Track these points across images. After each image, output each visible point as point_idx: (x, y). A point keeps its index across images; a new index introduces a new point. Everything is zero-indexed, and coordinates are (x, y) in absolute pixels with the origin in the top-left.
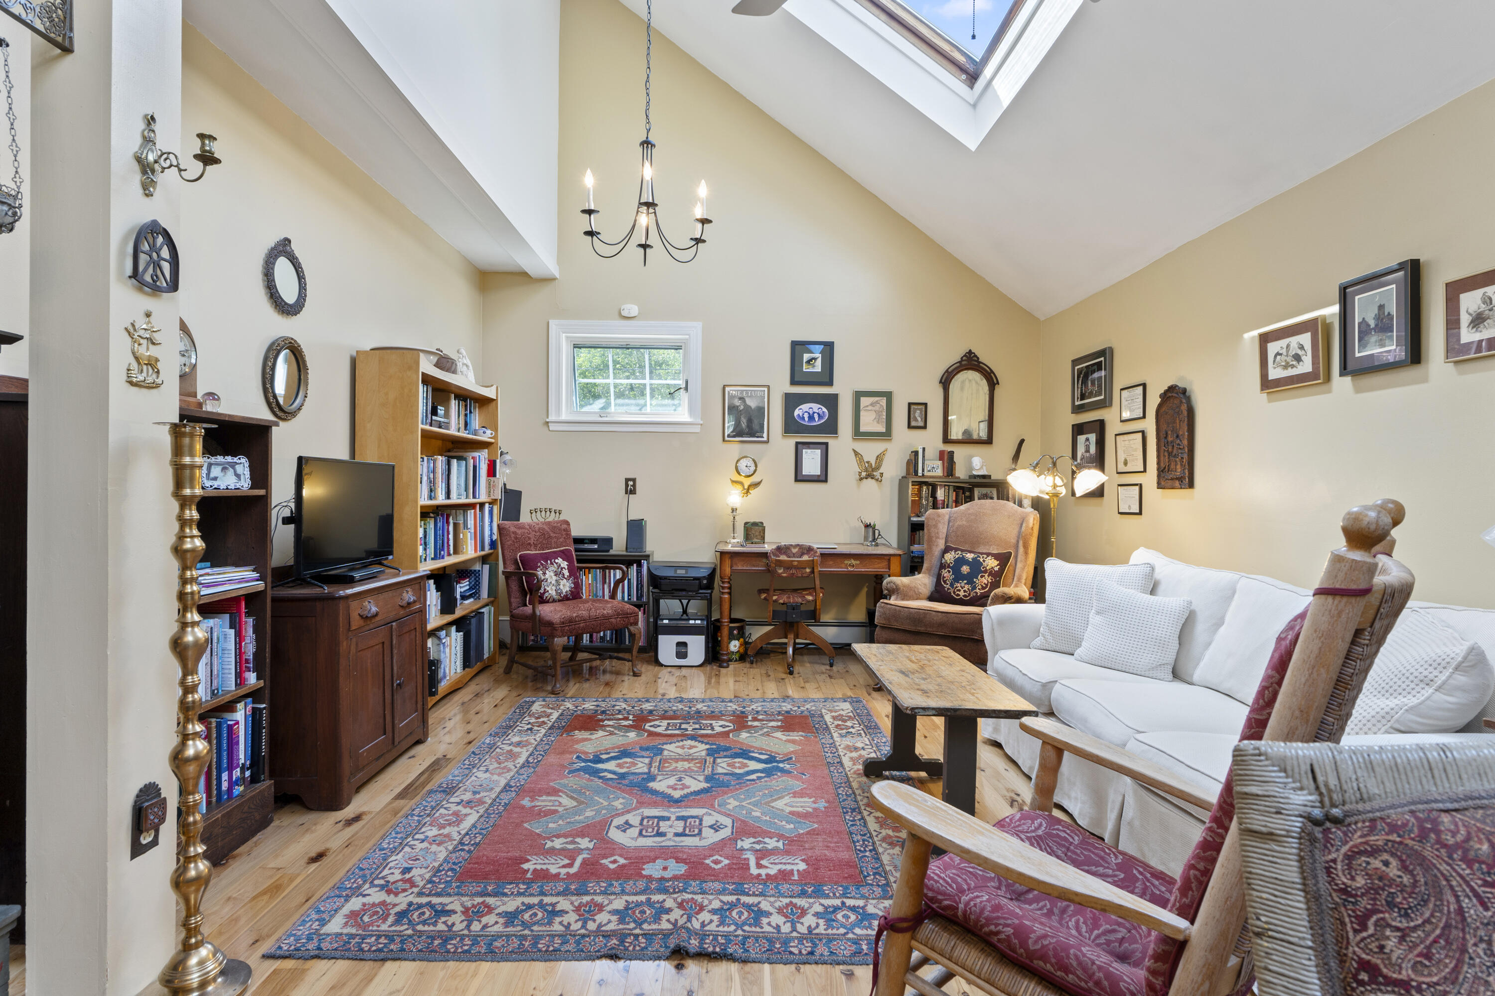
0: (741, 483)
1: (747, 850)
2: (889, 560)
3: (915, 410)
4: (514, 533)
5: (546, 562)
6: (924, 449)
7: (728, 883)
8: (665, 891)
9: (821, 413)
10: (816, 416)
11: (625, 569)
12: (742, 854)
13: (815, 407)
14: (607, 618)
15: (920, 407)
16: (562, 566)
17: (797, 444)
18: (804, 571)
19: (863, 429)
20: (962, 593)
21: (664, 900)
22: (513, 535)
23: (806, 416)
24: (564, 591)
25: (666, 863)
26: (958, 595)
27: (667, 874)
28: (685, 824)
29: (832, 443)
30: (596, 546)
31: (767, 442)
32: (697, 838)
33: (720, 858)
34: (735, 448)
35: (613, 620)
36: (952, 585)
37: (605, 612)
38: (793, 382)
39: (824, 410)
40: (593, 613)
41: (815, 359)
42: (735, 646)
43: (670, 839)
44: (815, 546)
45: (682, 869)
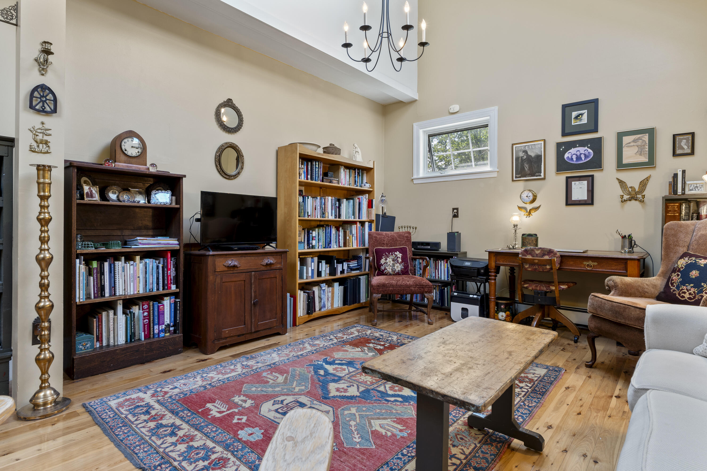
0: (525, 208)
2: (626, 264)
3: (681, 141)
4: (376, 237)
5: (389, 254)
6: (684, 172)
9: (586, 153)
10: (583, 157)
11: (428, 259)
13: (582, 150)
14: (409, 286)
15: (686, 137)
16: (398, 256)
17: (567, 178)
18: (544, 267)
19: (625, 161)
20: (687, 296)
22: (374, 238)
23: (574, 157)
24: (397, 270)
26: (683, 297)
29: (597, 175)
30: (429, 247)
31: (544, 179)
34: (520, 185)
35: (412, 288)
36: (678, 287)
37: (408, 283)
38: (564, 134)
39: (590, 150)
40: (400, 283)
41: (582, 114)
42: (502, 316)
44: (556, 250)
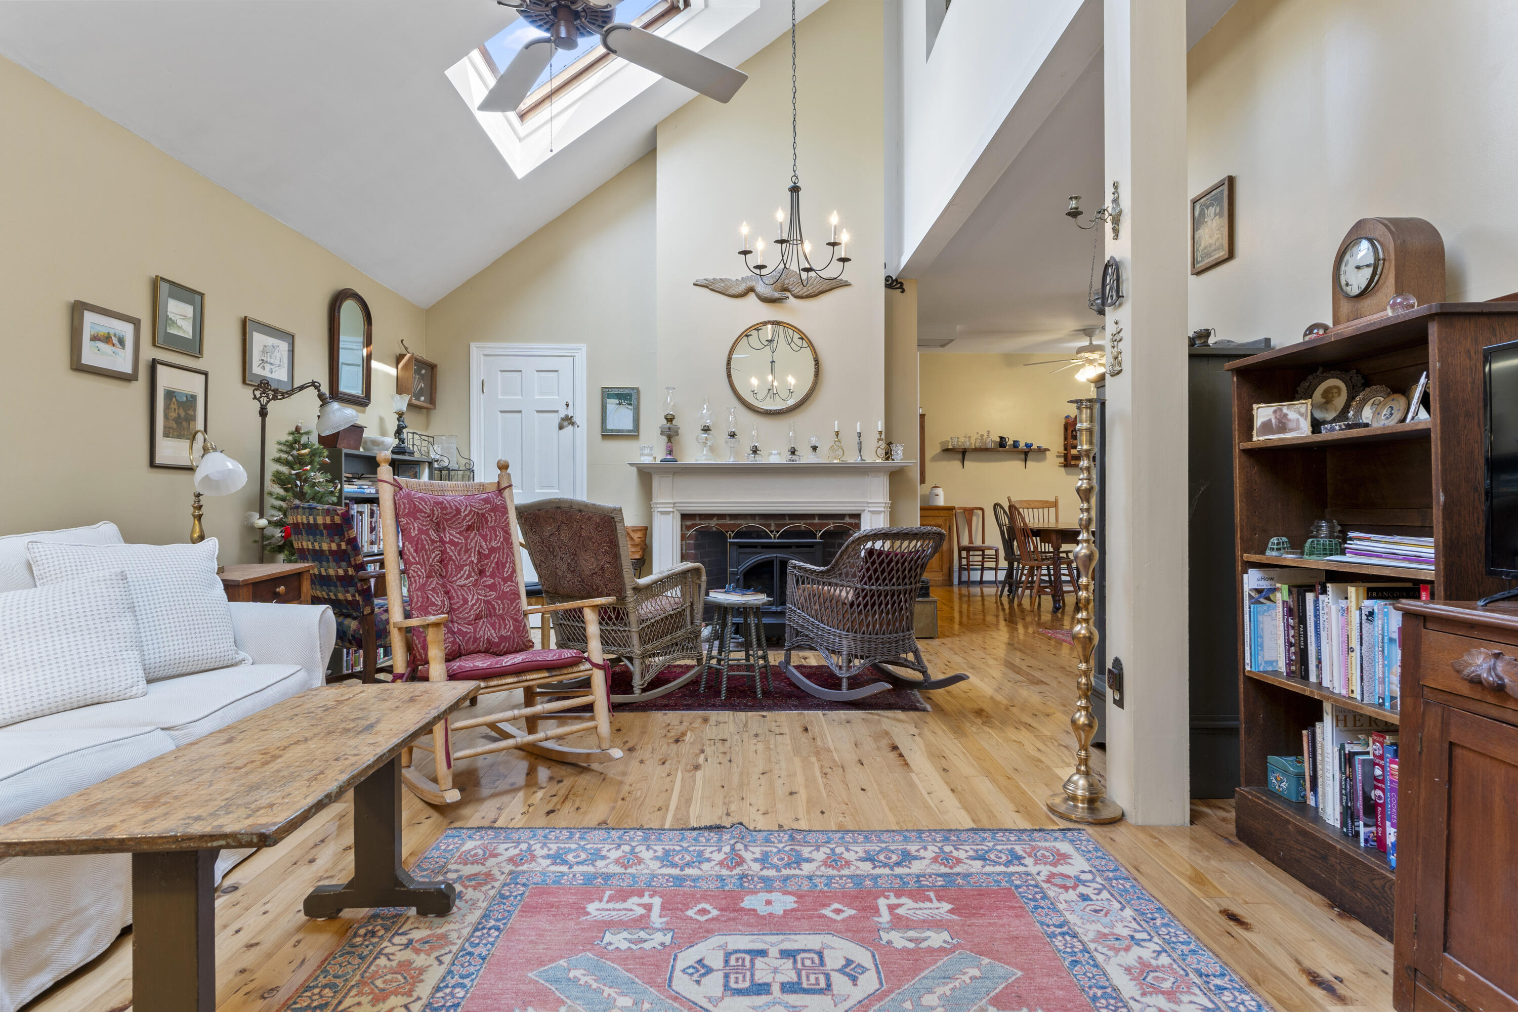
1: (658, 930)
7: (691, 886)
8: (763, 879)
12: (667, 923)
21: (761, 870)
25: (769, 909)
27: (764, 896)
28: (752, 975)
32: (731, 947)
33: (699, 918)
43: (772, 945)
45: (748, 902)
